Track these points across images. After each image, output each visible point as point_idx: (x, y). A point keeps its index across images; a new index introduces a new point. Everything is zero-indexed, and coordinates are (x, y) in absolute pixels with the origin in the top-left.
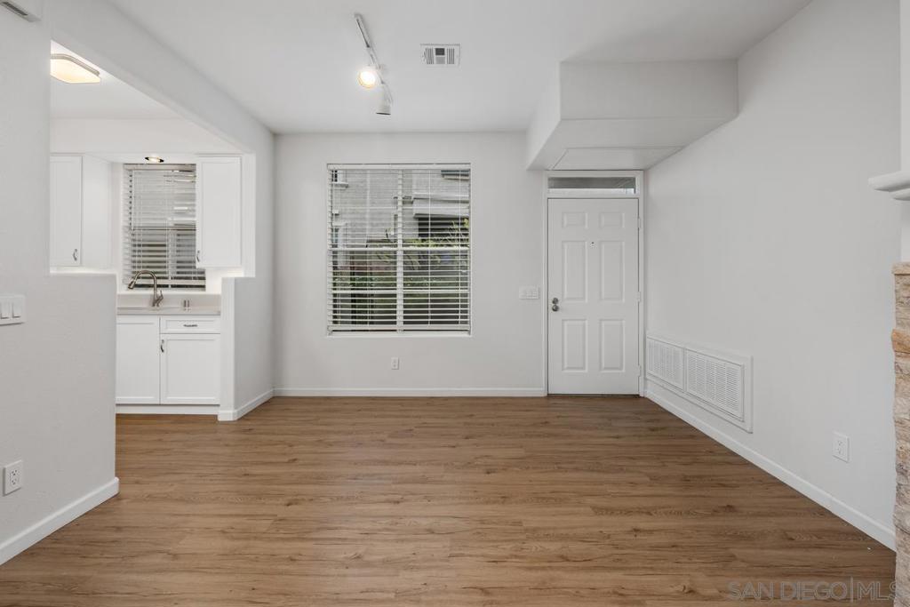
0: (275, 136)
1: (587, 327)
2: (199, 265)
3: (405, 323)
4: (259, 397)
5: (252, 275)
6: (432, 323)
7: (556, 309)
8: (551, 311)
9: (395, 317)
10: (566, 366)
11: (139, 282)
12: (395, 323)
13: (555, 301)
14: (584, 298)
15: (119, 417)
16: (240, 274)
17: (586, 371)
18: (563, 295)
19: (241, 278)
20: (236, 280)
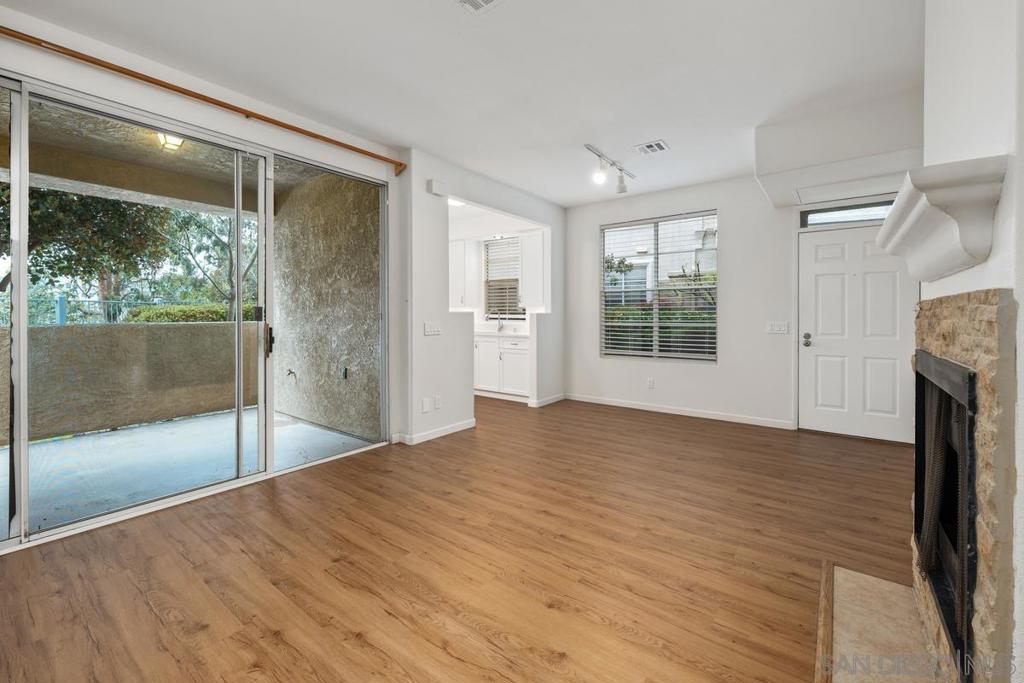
0: (566, 210)
1: (846, 365)
2: (521, 305)
3: (660, 351)
4: (556, 396)
5: (549, 311)
6: (682, 351)
7: (807, 344)
8: (802, 346)
9: (652, 346)
10: (820, 403)
11: (491, 316)
12: (652, 350)
13: (807, 336)
14: (843, 334)
15: (476, 396)
16: (542, 310)
17: (846, 410)
18: (816, 329)
19: (541, 314)
20: (538, 314)
